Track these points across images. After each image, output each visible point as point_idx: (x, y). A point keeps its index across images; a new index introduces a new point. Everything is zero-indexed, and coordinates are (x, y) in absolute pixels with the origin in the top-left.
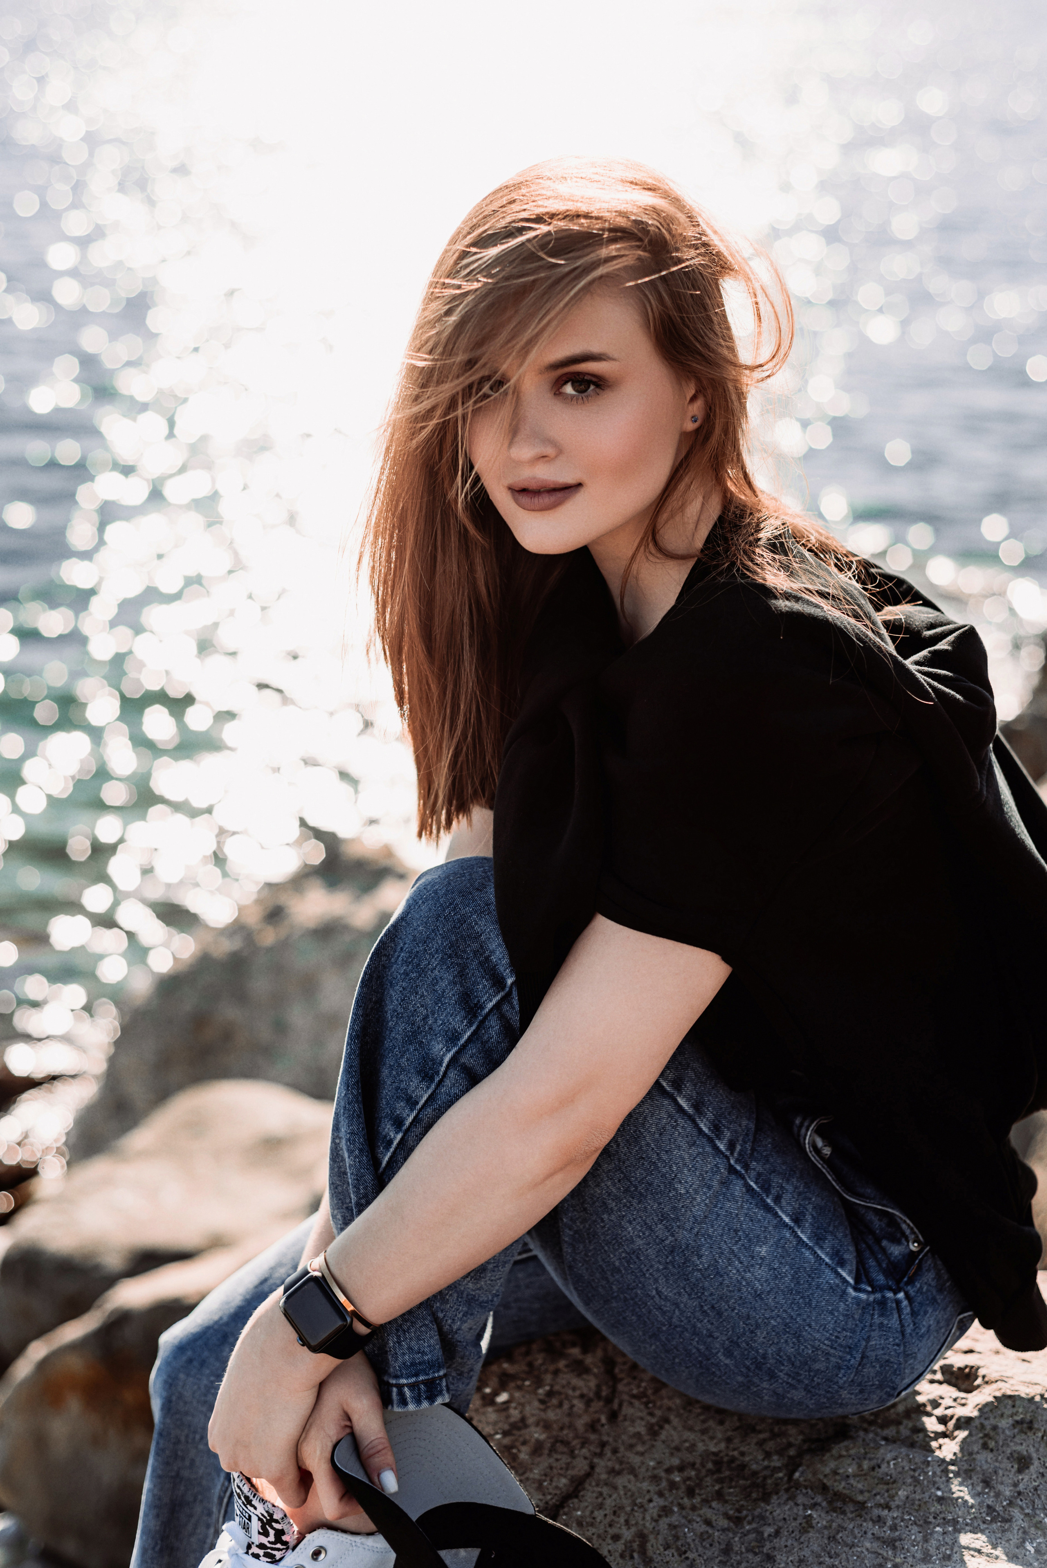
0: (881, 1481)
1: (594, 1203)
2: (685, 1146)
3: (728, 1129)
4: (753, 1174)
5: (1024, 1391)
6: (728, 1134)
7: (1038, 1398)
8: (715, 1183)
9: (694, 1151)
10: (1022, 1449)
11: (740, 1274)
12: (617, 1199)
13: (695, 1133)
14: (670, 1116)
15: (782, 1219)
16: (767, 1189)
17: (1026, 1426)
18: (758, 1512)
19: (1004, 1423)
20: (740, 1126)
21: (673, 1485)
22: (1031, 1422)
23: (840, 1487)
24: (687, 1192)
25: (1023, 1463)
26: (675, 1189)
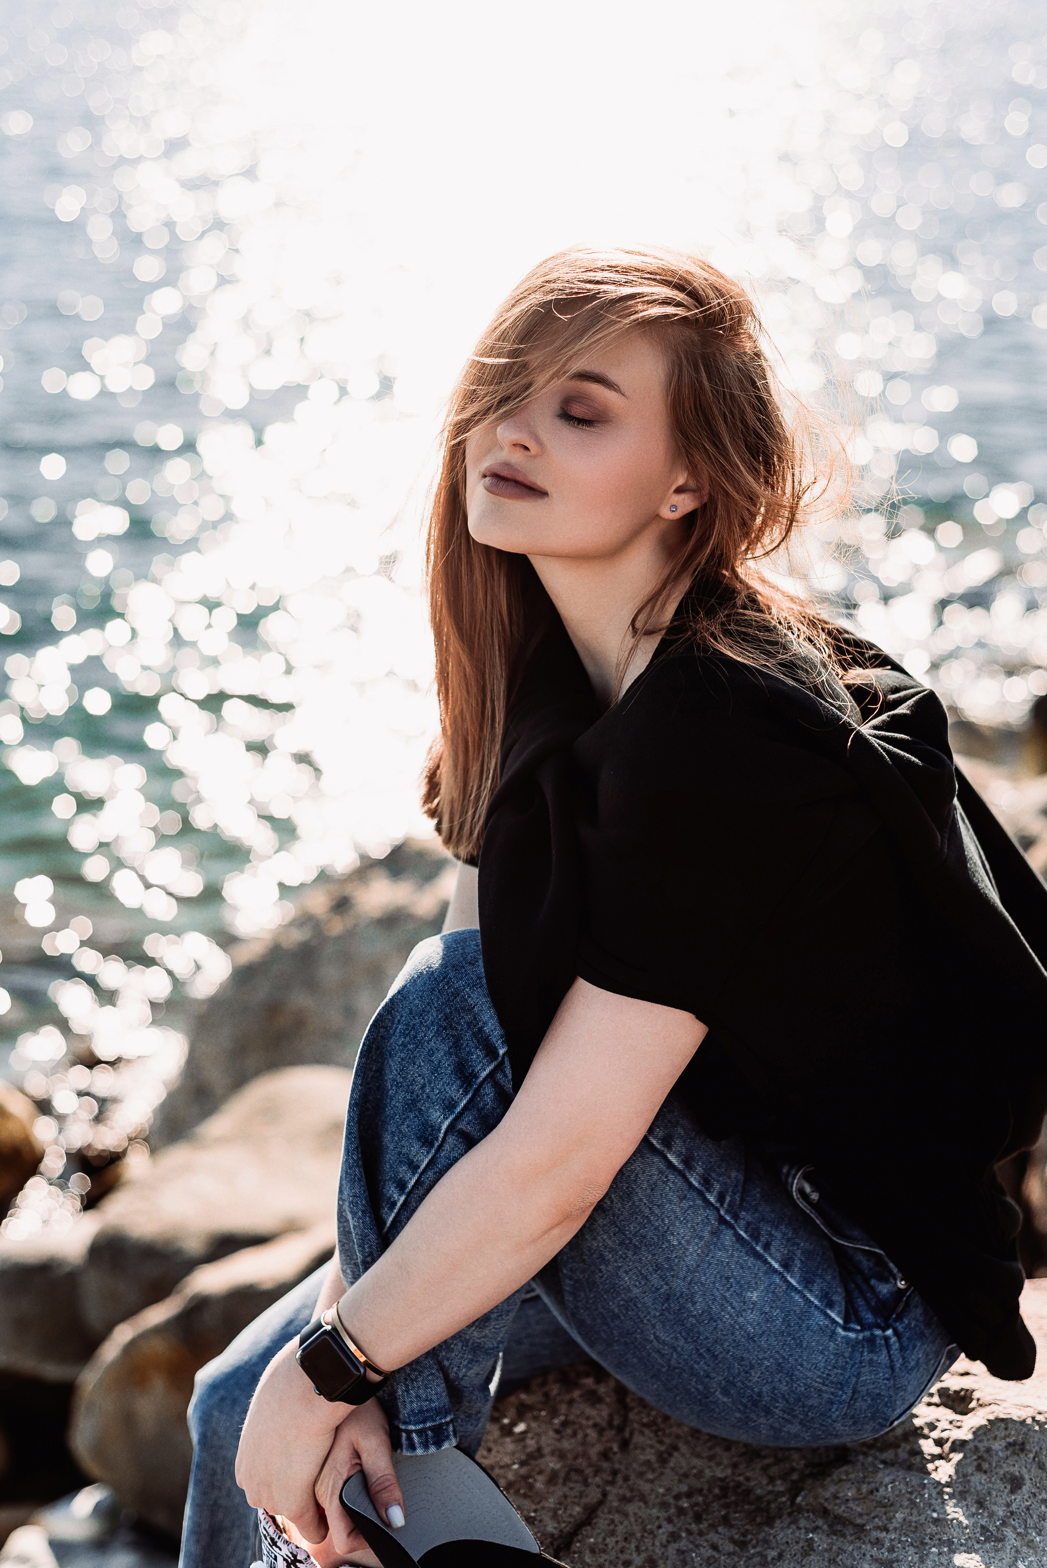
0: (880, 1504)
1: (592, 1255)
2: (676, 1200)
3: (718, 1181)
4: (743, 1223)
5: (1016, 1414)
6: (717, 1187)
7: (1029, 1421)
8: (706, 1234)
9: (685, 1204)
10: (1015, 1470)
11: (733, 1319)
12: (612, 1250)
13: (685, 1187)
14: (661, 1172)
15: (771, 1265)
16: (756, 1237)
17: (1018, 1448)
18: (761, 1537)
19: (997, 1446)
20: (729, 1177)
21: (681, 1511)
22: (1023, 1444)
23: (841, 1510)
24: (680, 1243)
25: (1016, 1483)
26: (668, 1241)
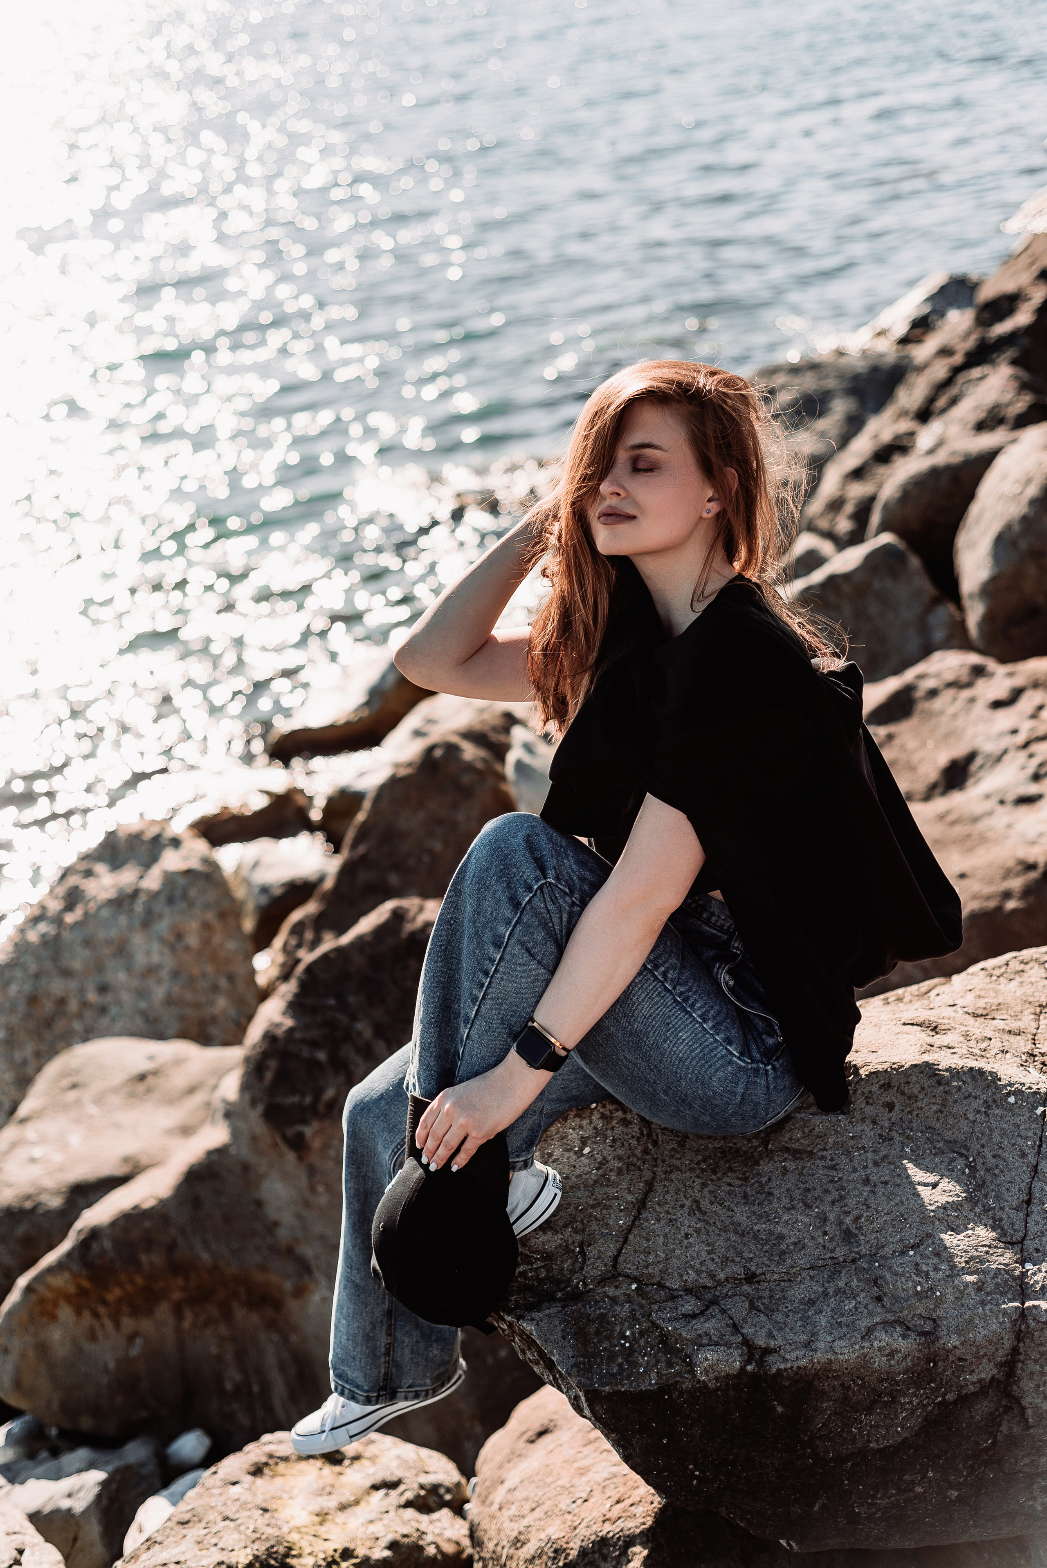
0: (818, 1137)
5: (880, 1068)
6: (662, 969)
7: (889, 1069)
10: (888, 1099)
15: (694, 1018)
17: (887, 1086)
18: (754, 1172)
19: (875, 1088)
20: (671, 964)
21: (703, 1171)
22: (889, 1083)
23: (796, 1146)
25: (890, 1107)
